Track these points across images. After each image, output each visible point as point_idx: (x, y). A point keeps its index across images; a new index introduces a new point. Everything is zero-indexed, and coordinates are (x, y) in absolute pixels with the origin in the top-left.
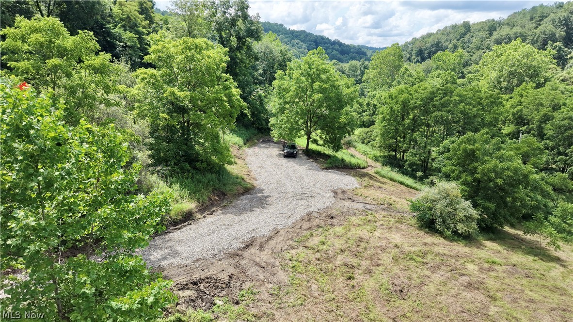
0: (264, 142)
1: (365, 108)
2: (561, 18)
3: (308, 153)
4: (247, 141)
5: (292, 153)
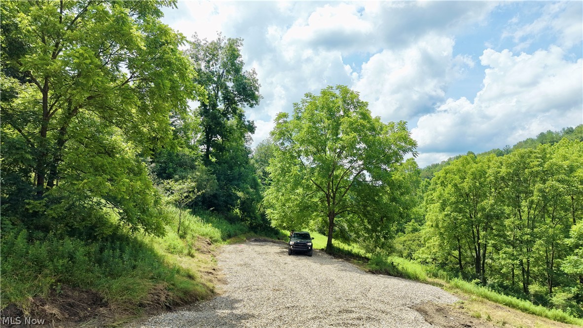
3: (331, 251)
4: (229, 236)
5: (305, 245)
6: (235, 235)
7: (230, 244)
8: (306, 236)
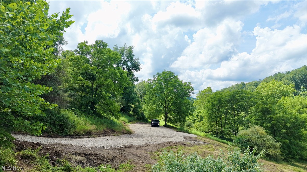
0: (139, 123)
1: (196, 118)
2: (291, 77)
3: (166, 126)
4: (130, 121)
5: (157, 124)
6: (132, 121)
7: (131, 124)
8: (158, 121)
